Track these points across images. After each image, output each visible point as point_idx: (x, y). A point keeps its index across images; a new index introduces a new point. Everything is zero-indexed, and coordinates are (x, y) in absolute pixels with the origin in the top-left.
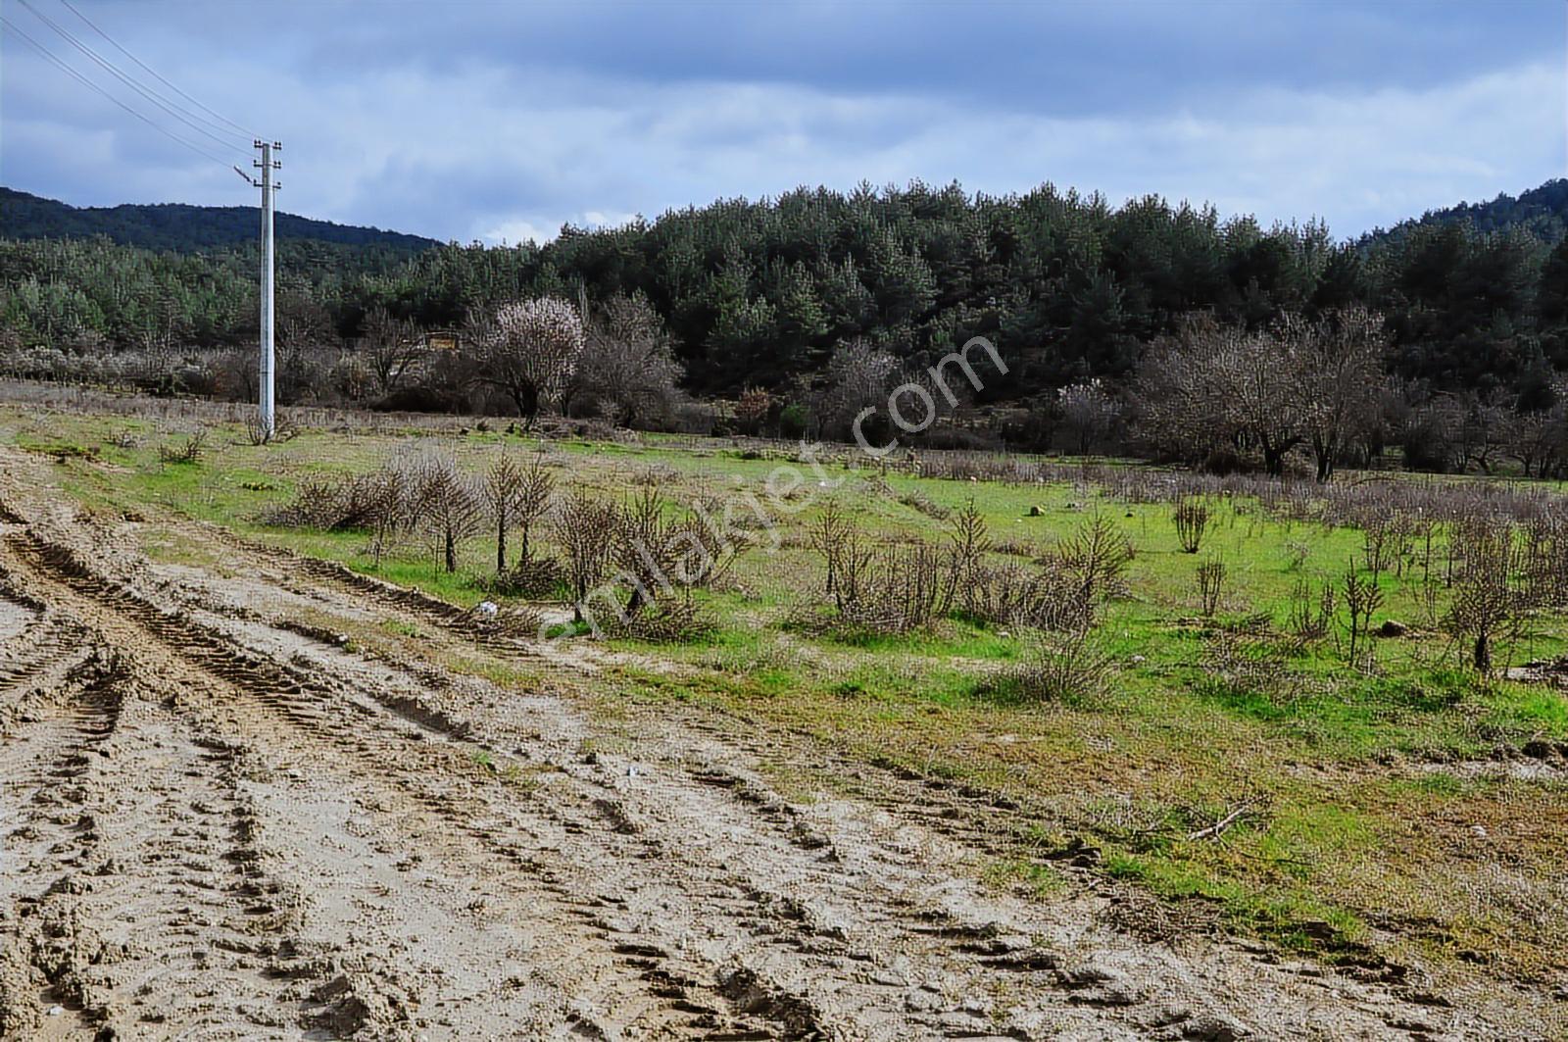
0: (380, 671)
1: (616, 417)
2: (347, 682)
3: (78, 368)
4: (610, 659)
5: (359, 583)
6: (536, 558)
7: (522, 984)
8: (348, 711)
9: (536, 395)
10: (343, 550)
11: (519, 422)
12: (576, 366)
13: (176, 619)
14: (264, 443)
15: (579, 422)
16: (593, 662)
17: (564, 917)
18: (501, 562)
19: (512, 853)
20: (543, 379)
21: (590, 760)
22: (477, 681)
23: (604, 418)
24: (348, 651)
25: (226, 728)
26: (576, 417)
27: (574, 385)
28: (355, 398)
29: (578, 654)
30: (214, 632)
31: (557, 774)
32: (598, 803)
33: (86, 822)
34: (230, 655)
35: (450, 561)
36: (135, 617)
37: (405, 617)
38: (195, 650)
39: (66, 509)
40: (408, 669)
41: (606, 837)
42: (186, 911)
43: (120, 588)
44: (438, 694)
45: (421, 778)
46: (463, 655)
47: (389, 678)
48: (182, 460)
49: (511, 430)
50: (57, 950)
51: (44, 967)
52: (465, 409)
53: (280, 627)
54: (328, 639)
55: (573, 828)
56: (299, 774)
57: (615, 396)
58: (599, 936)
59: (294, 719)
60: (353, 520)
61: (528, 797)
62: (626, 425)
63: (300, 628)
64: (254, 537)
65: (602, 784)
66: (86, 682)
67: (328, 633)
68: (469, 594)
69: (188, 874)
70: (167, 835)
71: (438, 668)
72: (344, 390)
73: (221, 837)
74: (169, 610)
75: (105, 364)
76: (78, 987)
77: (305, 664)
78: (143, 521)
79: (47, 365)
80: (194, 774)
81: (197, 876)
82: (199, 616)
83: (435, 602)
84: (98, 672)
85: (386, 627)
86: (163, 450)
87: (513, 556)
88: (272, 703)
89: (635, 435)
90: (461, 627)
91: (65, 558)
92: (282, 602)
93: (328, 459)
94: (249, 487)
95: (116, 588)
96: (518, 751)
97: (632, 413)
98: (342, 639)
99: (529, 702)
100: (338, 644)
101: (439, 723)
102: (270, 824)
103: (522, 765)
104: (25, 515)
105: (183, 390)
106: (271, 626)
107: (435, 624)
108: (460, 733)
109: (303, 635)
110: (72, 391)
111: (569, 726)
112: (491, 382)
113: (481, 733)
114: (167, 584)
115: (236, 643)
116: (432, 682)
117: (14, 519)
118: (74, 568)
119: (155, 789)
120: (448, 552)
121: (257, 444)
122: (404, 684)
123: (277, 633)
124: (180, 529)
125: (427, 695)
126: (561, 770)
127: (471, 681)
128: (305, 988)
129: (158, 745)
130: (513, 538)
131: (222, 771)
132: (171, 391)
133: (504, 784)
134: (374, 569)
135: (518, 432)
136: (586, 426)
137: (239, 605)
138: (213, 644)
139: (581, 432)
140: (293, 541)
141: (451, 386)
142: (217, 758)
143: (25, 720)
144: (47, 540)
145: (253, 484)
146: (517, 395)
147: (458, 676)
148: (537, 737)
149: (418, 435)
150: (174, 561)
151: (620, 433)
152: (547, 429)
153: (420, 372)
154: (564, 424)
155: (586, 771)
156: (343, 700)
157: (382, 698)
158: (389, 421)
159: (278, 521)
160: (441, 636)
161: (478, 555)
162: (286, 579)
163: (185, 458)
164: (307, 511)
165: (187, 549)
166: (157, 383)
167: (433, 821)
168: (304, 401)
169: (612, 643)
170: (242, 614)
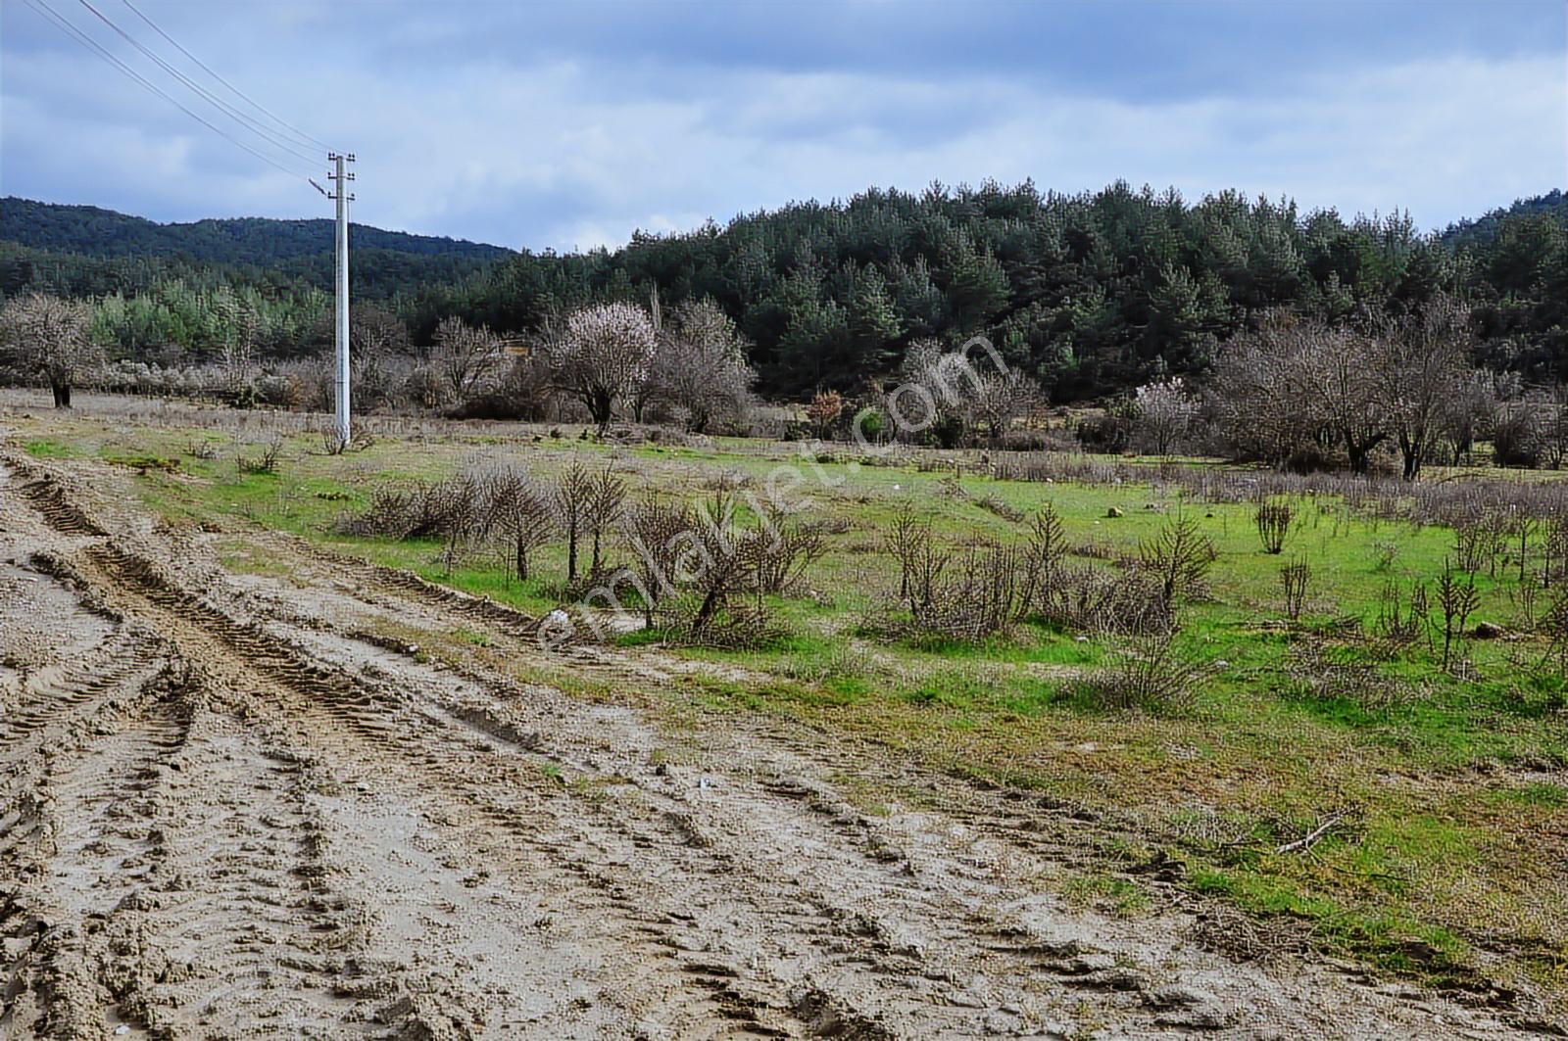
0: (452, 681)
1: (689, 422)
2: (416, 693)
3: (162, 381)
4: (681, 667)
5: (429, 591)
6: (608, 566)
7: (588, 1006)
8: (417, 722)
9: (609, 401)
10: (415, 559)
11: (593, 429)
12: (649, 371)
13: (249, 630)
14: (340, 453)
15: (652, 428)
16: (664, 670)
17: (633, 935)
18: (572, 570)
19: (580, 869)
20: (615, 385)
21: (660, 772)
22: (546, 691)
23: (678, 423)
24: (419, 661)
25: (295, 741)
26: (649, 422)
27: (646, 391)
28: (430, 407)
29: (649, 663)
30: (287, 642)
31: (627, 786)
32: (668, 816)
33: (155, 836)
34: (301, 666)
35: (521, 569)
36: (210, 629)
37: (476, 626)
38: (267, 661)
39: (145, 521)
40: (478, 680)
41: (675, 852)
42: (252, 928)
43: (195, 598)
44: (508, 705)
45: (490, 791)
46: (533, 664)
47: (459, 689)
48: (261, 471)
49: (584, 437)
50: (123, 968)
51: (110, 986)
52: (537, 415)
53: (351, 637)
54: (399, 649)
55: (642, 842)
56: (367, 787)
57: (687, 402)
58: (669, 955)
59: (364, 731)
60: (427, 528)
61: (597, 810)
62: (699, 430)
63: (371, 638)
64: (328, 546)
65: (672, 797)
66: (160, 694)
67: (399, 643)
68: (541, 601)
69: (255, 890)
70: (235, 850)
71: (508, 679)
72: (419, 399)
73: (289, 853)
74: (243, 620)
75: (187, 378)
76: (143, 1005)
77: (375, 674)
78: (220, 531)
79: (131, 379)
80: (263, 788)
81: (263, 892)
82: (277, 629)
83: (506, 611)
84: (171, 684)
85: (457, 637)
86: (240, 461)
87: (584, 563)
88: (341, 714)
89: (708, 440)
90: (532, 636)
91: (143, 570)
92: (354, 611)
93: (403, 468)
94: (324, 497)
95: (192, 599)
96: (588, 763)
97: (705, 417)
98: (412, 649)
99: (599, 712)
100: (411, 654)
101: (508, 734)
102: (337, 838)
103: (591, 778)
104: (106, 527)
105: (262, 401)
106: (343, 636)
107: (506, 633)
108: (530, 745)
109: (374, 645)
110: (156, 404)
111: (641, 737)
112: (564, 388)
113: (551, 744)
114: (241, 594)
115: (307, 653)
116: (502, 692)
117: (96, 532)
118: (152, 580)
119: (224, 803)
120: (520, 560)
121: (334, 454)
122: (474, 694)
123: (348, 643)
124: (256, 540)
125: (497, 706)
126: (630, 781)
127: (541, 691)
128: (369, 1009)
129: (228, 758)
130: (585, 546)
131: (291, 784)
132: (250, 402)
133: (573, 797)
134: (445, 578)
135: (591, 438)
136: (659, 432)
137: (312, 614)
138: (285, 655)
139: (654, 437)
140: (366, 550)
141: (525, 393)
142: (286, 771)
143: (100, 733)
144: (126, 552)
145: (328, 493)
146: (590, 401)
147: (527, 686)
148: (607, 748)
149: (492, 442)
150: (249, 572)
151: (693, 438)
152: (620, 435)
153: (493, 381)
154: (637, 430)
155: (657, 783)
156: (412, 711)
157: (452, 708)
158: (463, 428)
159: (352, 531)
160: (512, 645)
161: (549, 562)
162: (359, 588)
163: (262, 468)
164: (380, 520)
165: (262, 559)
166: (237, 395)
167: (501, 835)
168: (381, 410)
169: (684, 651)
170: (314, 624)
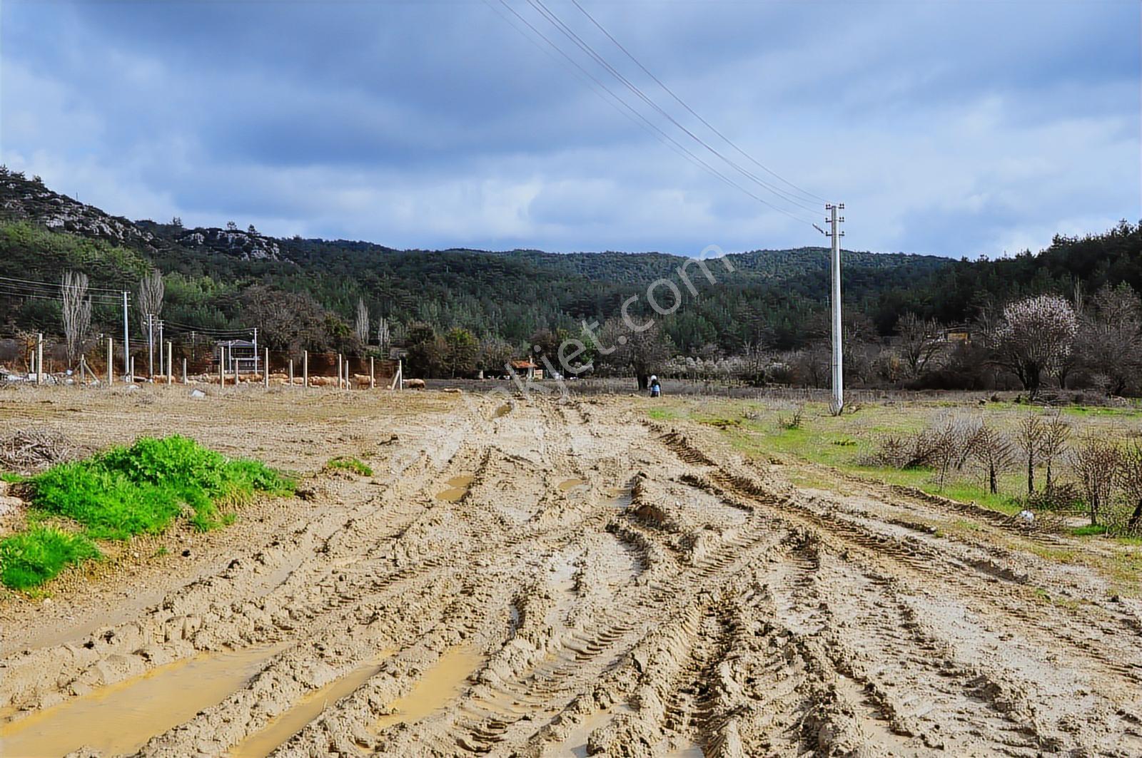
0: (962, 548)
1: (1108, 387)
2: (942, 552)
3: (703, 369)
4: (1122, 549)
5: (931, 500)
6: (1059, 483)
7: (1086, 694)
8: (948, 566)
9: (1038, 372)
10: (916, 480)
11: (1025, 394)
12: (1071, 348)
13: (827, 517)
14: (839, 415)
15: (1075, 393)
16: (1109, 550)
17: (1108, 671)
18: (1031, 488)
19: (1069, 639)
20: (1043, 359)
21: (1115, 600)
22: (1027, 554)
23: (1098, 388)
24: (938, 537)
25: (879, 570)
26: (1072, 388)
27: (1069, 363)
28: (892, 381)
29: (1097, 545)
30: (853, 524)
31: (1092, 606)
32: (1124, 621)
33: (823, 606)
34: (866, 536)
35: (993, 486)
36: (803, 516)
37: (970, 520)
38: (845, 533)
39: (736, 457)
40: (980, 547)
41: (1132, 638)
42: (890, 646)
43: (786, 500)
44: (1003, 561)
45: (1004, 599)
46: (1013, 542)
47: (969, 551)
48: (790, 427)
49: (1018, 401)
50: (836, 651)
51: (832, 658)
52: (978, 385)
53: (891, 522)
54: (924, 529)
55: (1107, 632)
56: (930, 593)
57: (1106, 370)
58: (1133, 681)
59: (915, 568)
60: (917, 462)
61: (1075, 614)
62: (1117, 393)
63: (903, 523)
64: (855, 473)
65: (1125, 613)
66: (793, 546)
67: (923, 526)
68: (1011, 507)
69: (884, 632)
70: (866, 615)
71: (1000, 546)
72: (885, 376)
73: (895, 618)
74: (822, 512)
75: (720, 366)
76: (850, 667)
77: (914, 541)
78: (782, 464)
79: (683, 369)
80: (870, 590)
81: (890, 632)
82: (840, 516)
83: (988, 511)
84: (797, 541)
85: (959, 525)
87: (1040, 483)
88: (900, 560)
89: (1127, 401)
90: (1008, 527)
91: (748, 484)
92: (885, 510)
93: (887, 424)
94: (839, 443)
95: (784, 501)
96: (1063, 593)
97: (1122, 383)
98: (932, 529)
99: (1065, 568)
100: (931, 532)
101: (1007, 575)
102: (921, 614)
103: (1067, 600)
104: (715, 461)
105: (770, 381)
106: (885, 522)
107: (990, 524)
108: (1023, 580)
109: (906, 527)
111: (1096, 582)
112: (999, 364)
113: (1036, 582)
114: (813, 498)
115: (868, 530)
116: (998, 553)
117: (710, 463)
118: (755, 490)
119: (852, 595)
120: (992, 481)
121: (835, 415)
122: (978, 554)
123: (889, 526)
124: (806, 469)
125: (996, 561)
126: (1094, 604)
127: (1024, 554)
128: (963, 681)
129: (845, 576)
130: (1037, 473)
131: (884, 590)
132: (763, 382)
133: (1057, 607)
134: (939, 492)
135: (1024, 402)
136: (1082, 395)
137: (862, 510)
138: (854, 530)
139: (1078, 400)
140: (880, 475)
141: (967, 369)
142: (879, 584)
143: (771, 561)
144: (733, 475)
145: (841, 441)
146: (1021, 372)
147: (1014, 551)
148: (1075, 586)
149: (946, 406)
150: (811, 487)
151: (1110, 400)
152: (1049, 399)
153: (939, 361)
154: (1063, 394)
155: (1113, 606)
156: (943, 560)
157: (966, 561)
158: (922, 398)
159: (865, 464)
160: (997, 531)
161: (1013, 483)
162: (885, 497)
163: (792, 425)
164: (886, 456)
165: (815, 480)
166: (754, 377)
167: (1014, 621)
168: (856, 385)
169: (1122, 540)
170: (865, 515)
